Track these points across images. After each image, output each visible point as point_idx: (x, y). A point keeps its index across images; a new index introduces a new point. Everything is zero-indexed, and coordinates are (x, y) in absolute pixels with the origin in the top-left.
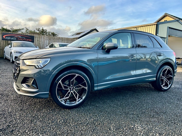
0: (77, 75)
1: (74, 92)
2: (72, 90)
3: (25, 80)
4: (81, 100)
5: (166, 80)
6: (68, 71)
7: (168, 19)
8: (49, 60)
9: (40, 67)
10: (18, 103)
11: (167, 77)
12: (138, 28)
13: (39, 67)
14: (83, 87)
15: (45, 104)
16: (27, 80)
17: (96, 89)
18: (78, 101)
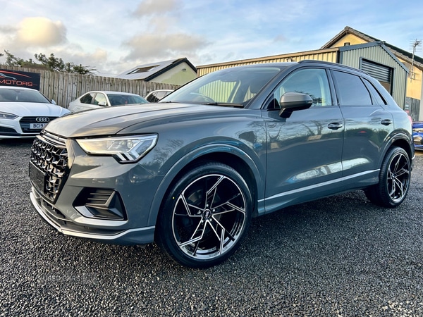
0: (222, 176)
1: (214, 222)
2: (209, 218)
3: (86, 196)
4: (232, 244)
5: (396, 180)
6: (201, 169)
7: (352, 40)
8: (154, 138)
9: (131, 159)
10: (56, 260)
11: (398, 174)
12: (294, 59)
13: (127, 159)
14: (235, 207)
15: (129, 256)
16: (92, 196)
17: (260, 210)
18: (224, 246)
